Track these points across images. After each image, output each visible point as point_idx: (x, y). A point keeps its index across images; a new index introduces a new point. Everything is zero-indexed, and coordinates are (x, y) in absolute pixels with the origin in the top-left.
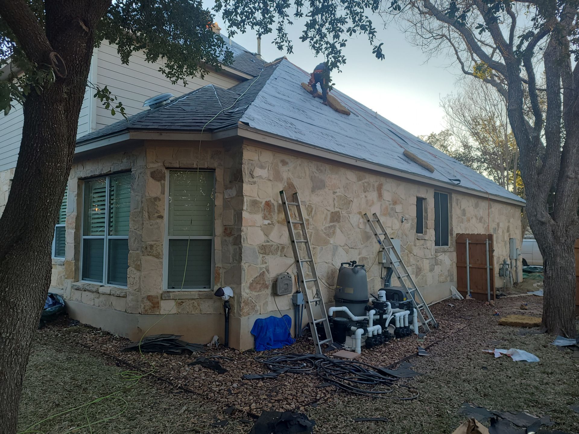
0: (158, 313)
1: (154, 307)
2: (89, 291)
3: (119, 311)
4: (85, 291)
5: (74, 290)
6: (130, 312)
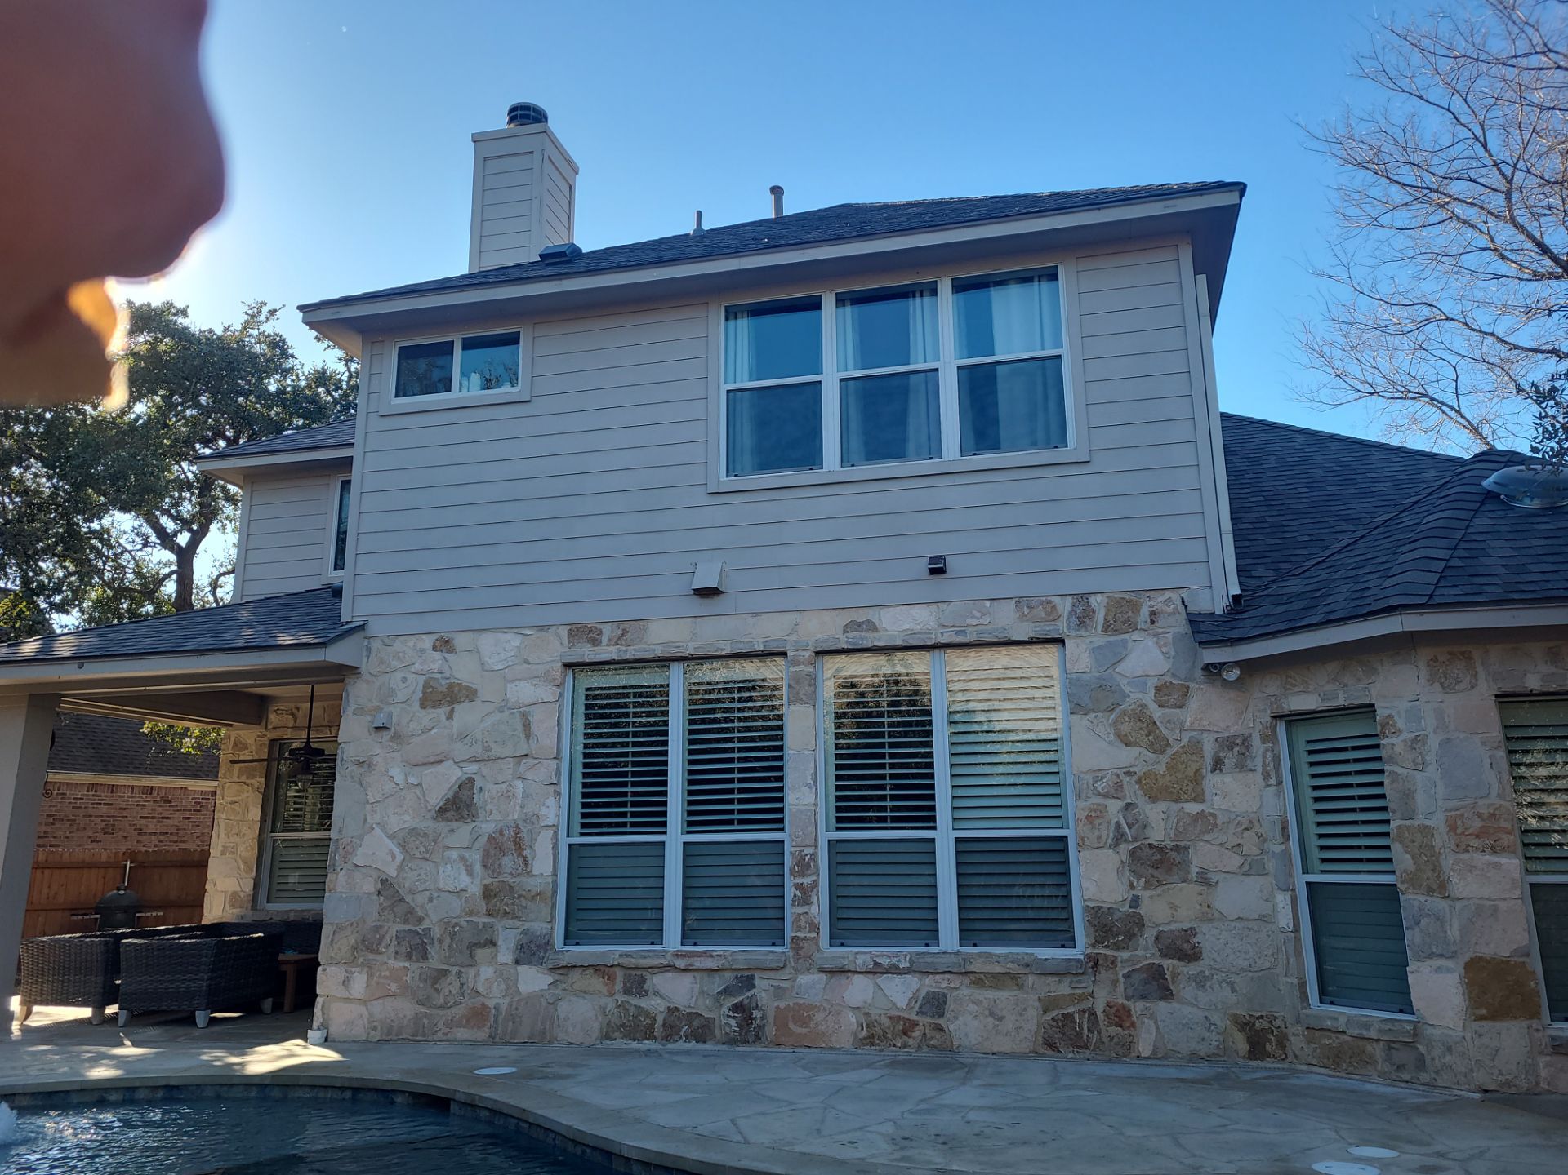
5: (1556, 1058)
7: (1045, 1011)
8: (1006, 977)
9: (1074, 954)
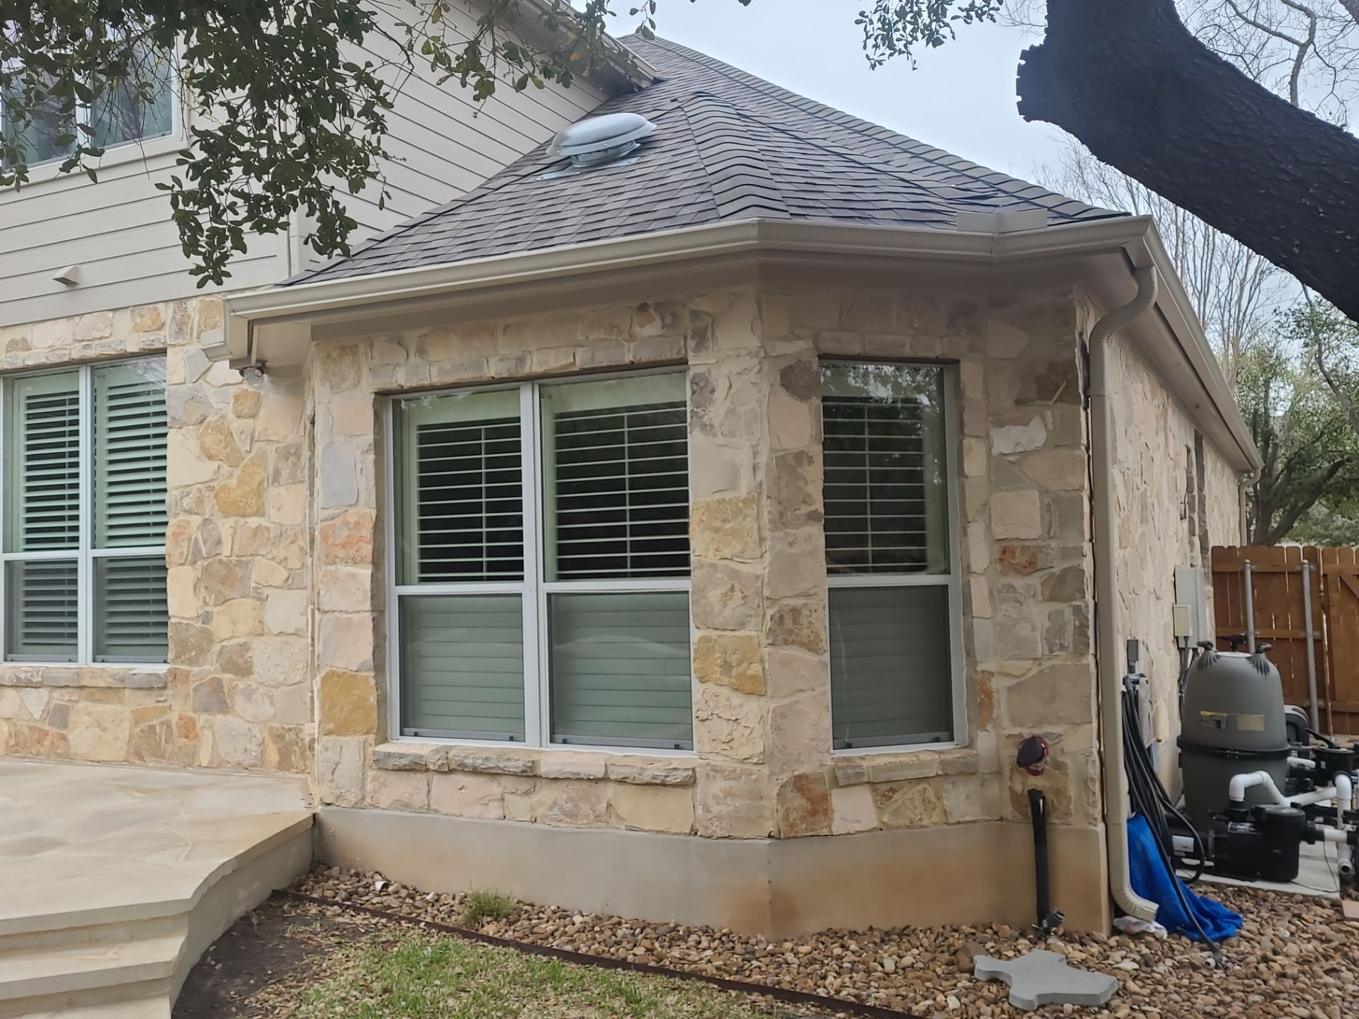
0: (825, 832)
1: (814, 813)
2: (476, 772)
3: (657, 832)
4: (451, 771)
5: (381, 773)
6: (720, 834)
7: (137, 723)
8: (110, 691)
9: (162, 669)
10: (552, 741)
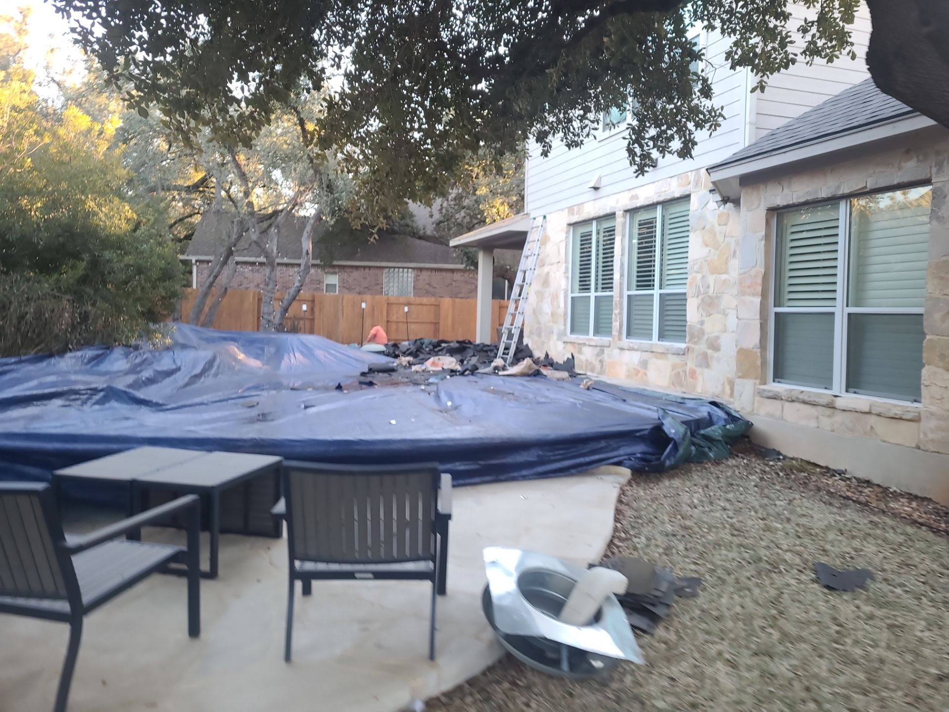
2: (804, 402)
3: (897, 444)
4: (793, 401)
5: (762, 399)
6: (933, 449)
7: (673, 370)
8: (663, 354)
9: (683, 346)
10: (847, 391)
